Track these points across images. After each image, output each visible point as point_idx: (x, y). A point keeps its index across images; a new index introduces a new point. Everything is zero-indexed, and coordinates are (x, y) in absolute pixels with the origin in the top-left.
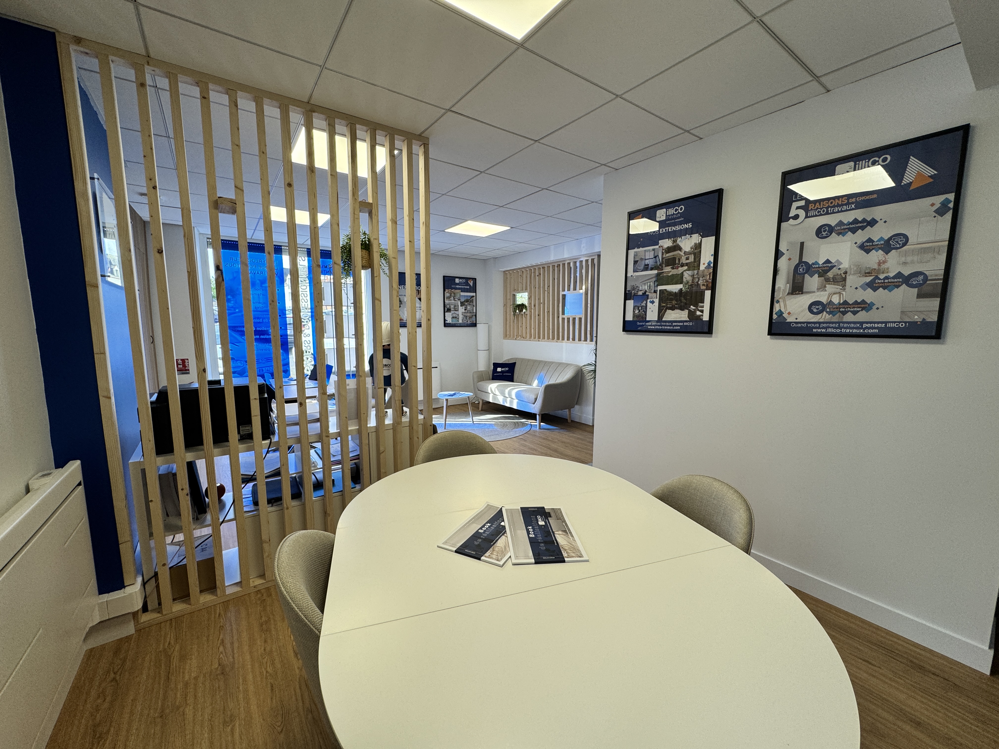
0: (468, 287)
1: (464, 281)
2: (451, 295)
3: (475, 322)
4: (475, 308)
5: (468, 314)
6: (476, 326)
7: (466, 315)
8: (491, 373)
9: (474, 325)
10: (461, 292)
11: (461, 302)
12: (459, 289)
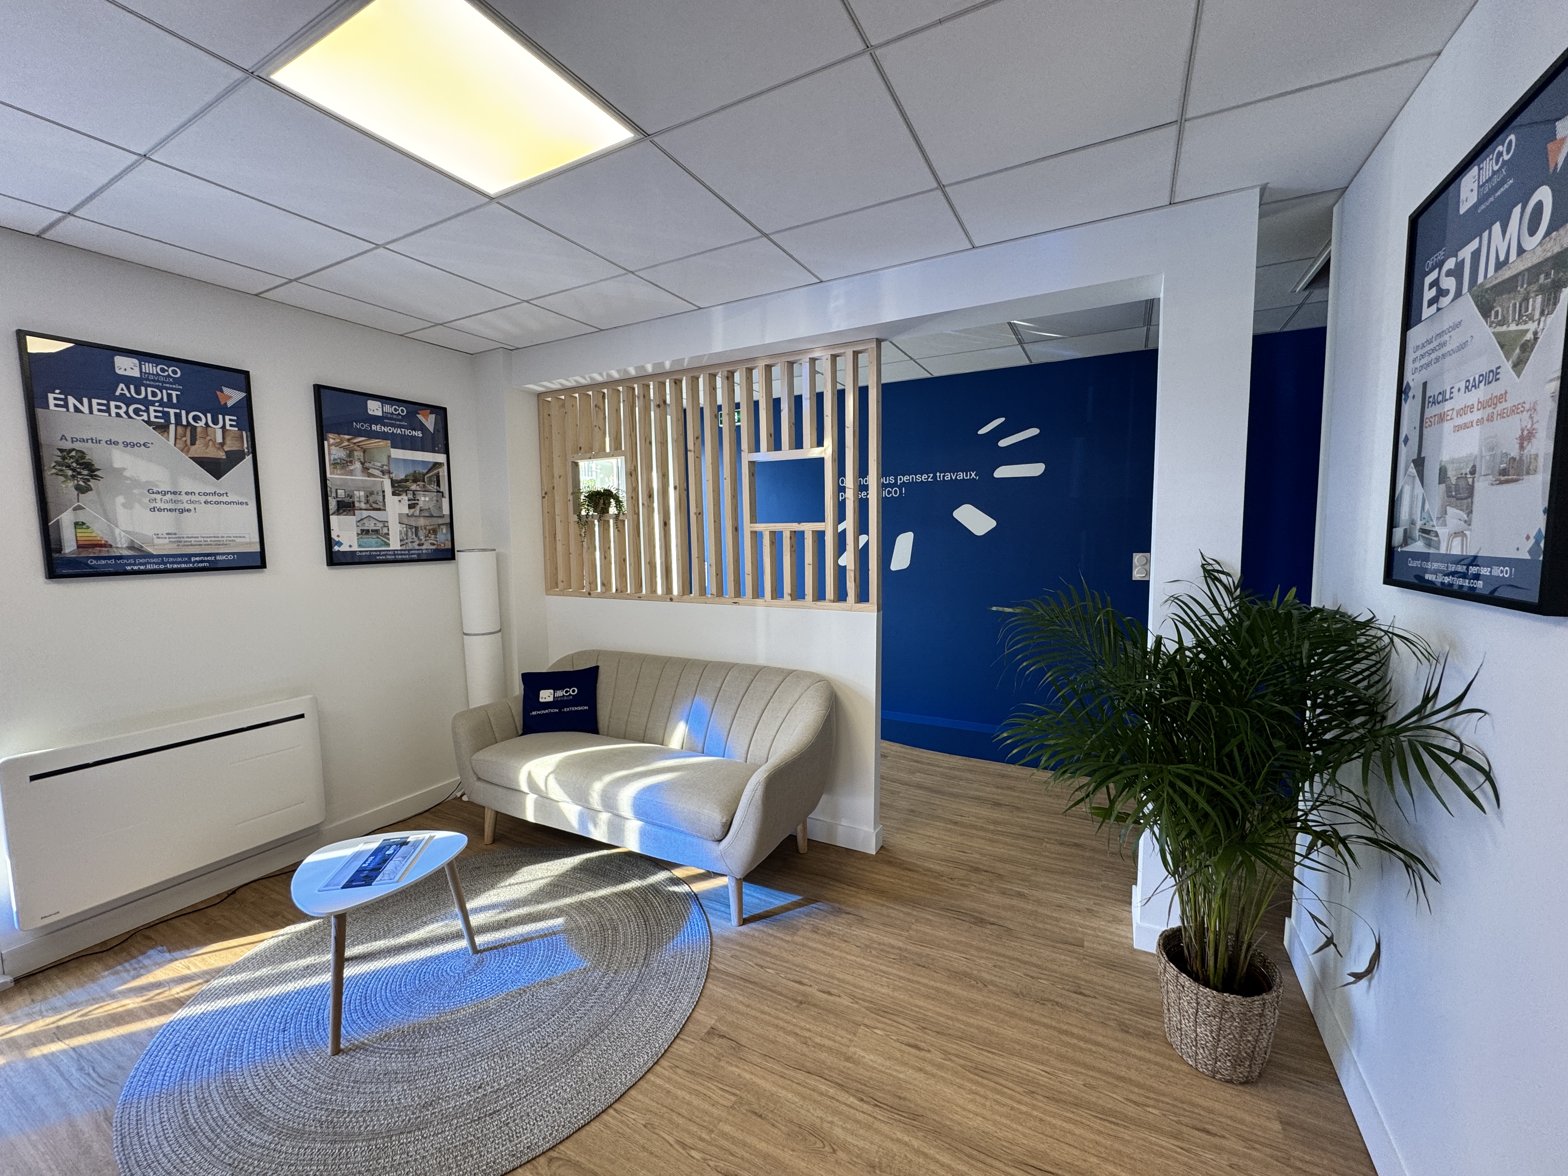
0: (419, 434)
1: (402, 410)
2: (350, 455)
3: (449, 546)
4: (445, 502)
5: (422, 522)
6: (453, 558)
7: (414, 524)
8: (517, 709)
9: (447, 555)
10: (394, 446)
11: (393, 483)
12: (383, 436)
